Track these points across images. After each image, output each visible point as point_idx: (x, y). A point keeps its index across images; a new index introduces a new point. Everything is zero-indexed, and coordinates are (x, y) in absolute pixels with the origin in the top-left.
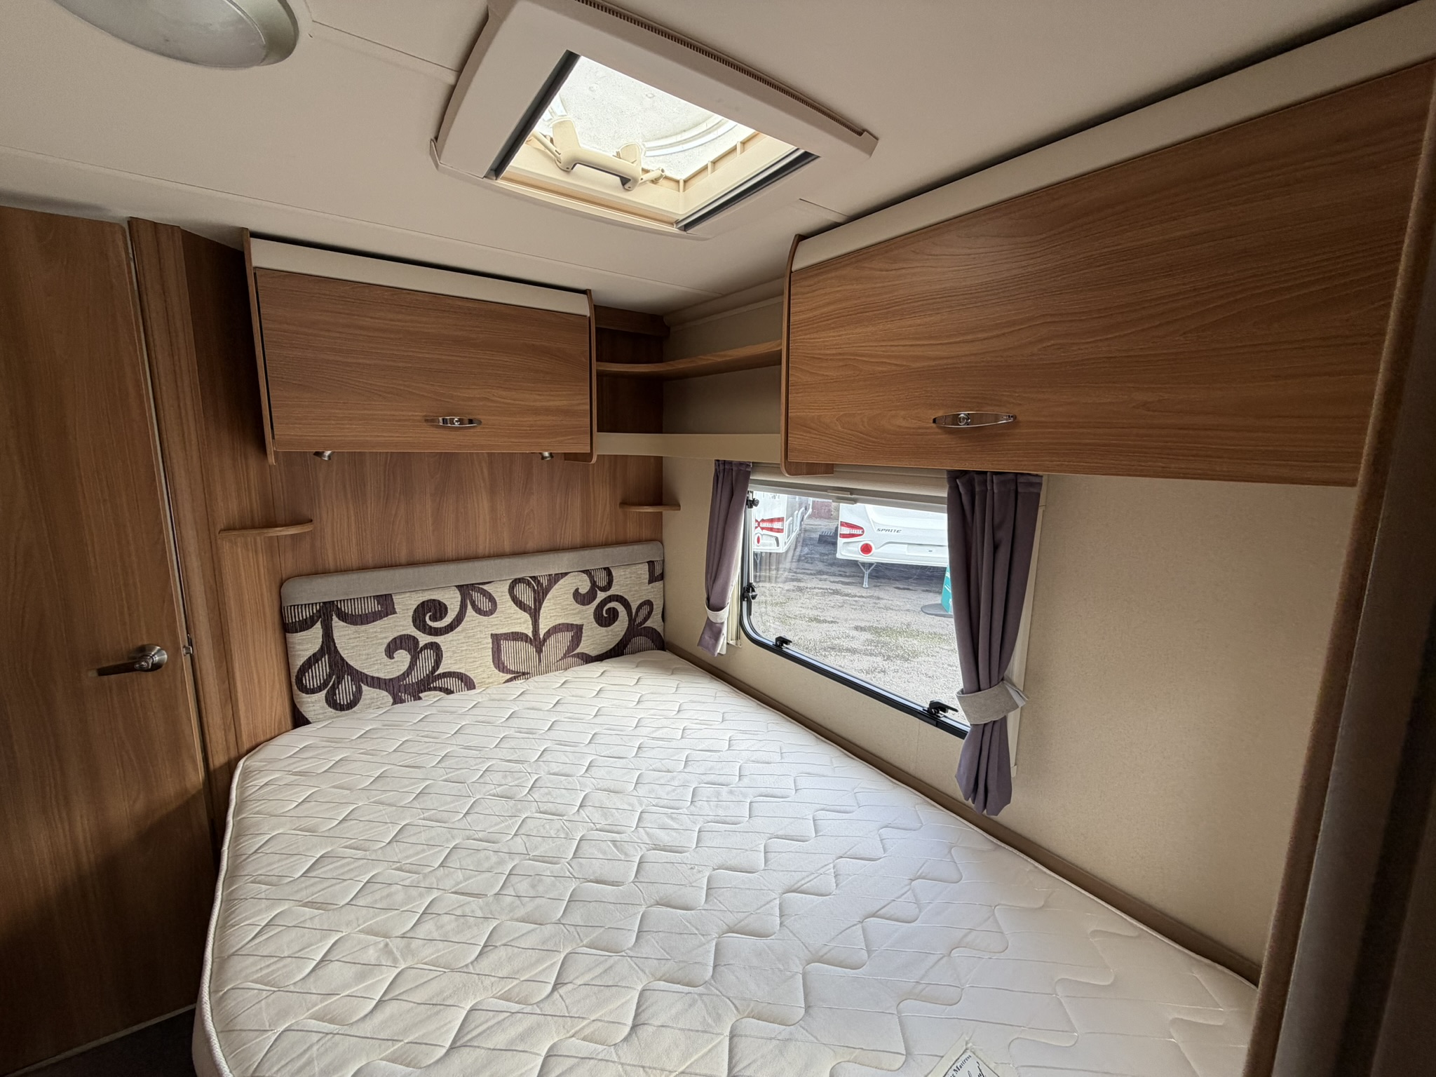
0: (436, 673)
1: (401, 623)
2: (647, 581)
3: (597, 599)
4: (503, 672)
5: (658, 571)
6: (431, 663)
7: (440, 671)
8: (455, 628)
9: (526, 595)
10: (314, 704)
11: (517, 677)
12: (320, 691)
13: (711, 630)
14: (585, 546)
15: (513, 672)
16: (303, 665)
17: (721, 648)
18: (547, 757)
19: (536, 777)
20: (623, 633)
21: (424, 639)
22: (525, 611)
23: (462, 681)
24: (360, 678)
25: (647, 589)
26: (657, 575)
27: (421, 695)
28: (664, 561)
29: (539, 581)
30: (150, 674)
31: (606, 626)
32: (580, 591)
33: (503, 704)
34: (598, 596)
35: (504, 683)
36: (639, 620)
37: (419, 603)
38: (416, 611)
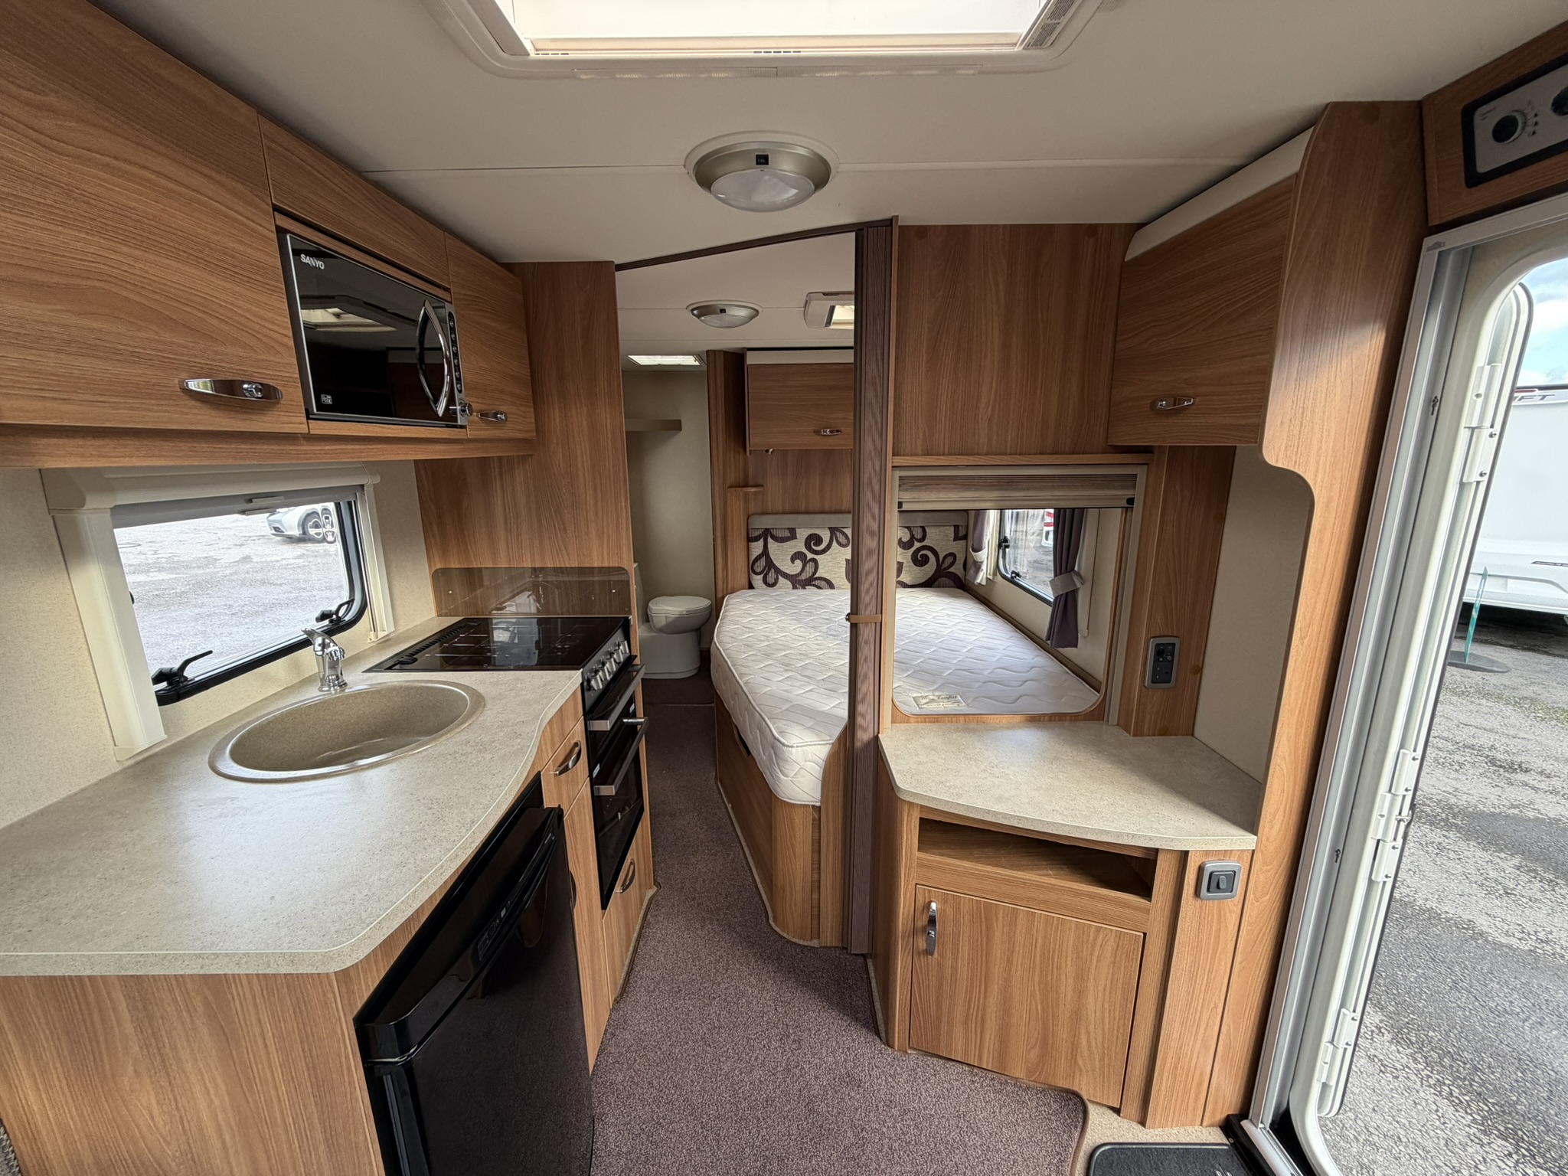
0: (815, 576)
1: (799, 545)
2: (952, 539)
3: (914, 547)
5: (962, 532)
6: (813, 570)
8: (826, 552)
10: (757, 580)
12: (761, 574)
13: (973, 564)
16: (754, 560)
20: (931, 574)
21: (810, 556)
23: (828, 584)
24: (778, 571)
25: (952, 545)
26: (961, 535)
27: (806, 587)
28: (967, 526)
31: (920, 566)
32: (903, 539)
34: (915, 544)
36: (944, 566)
37: (809, 534)
38: (807, 539)
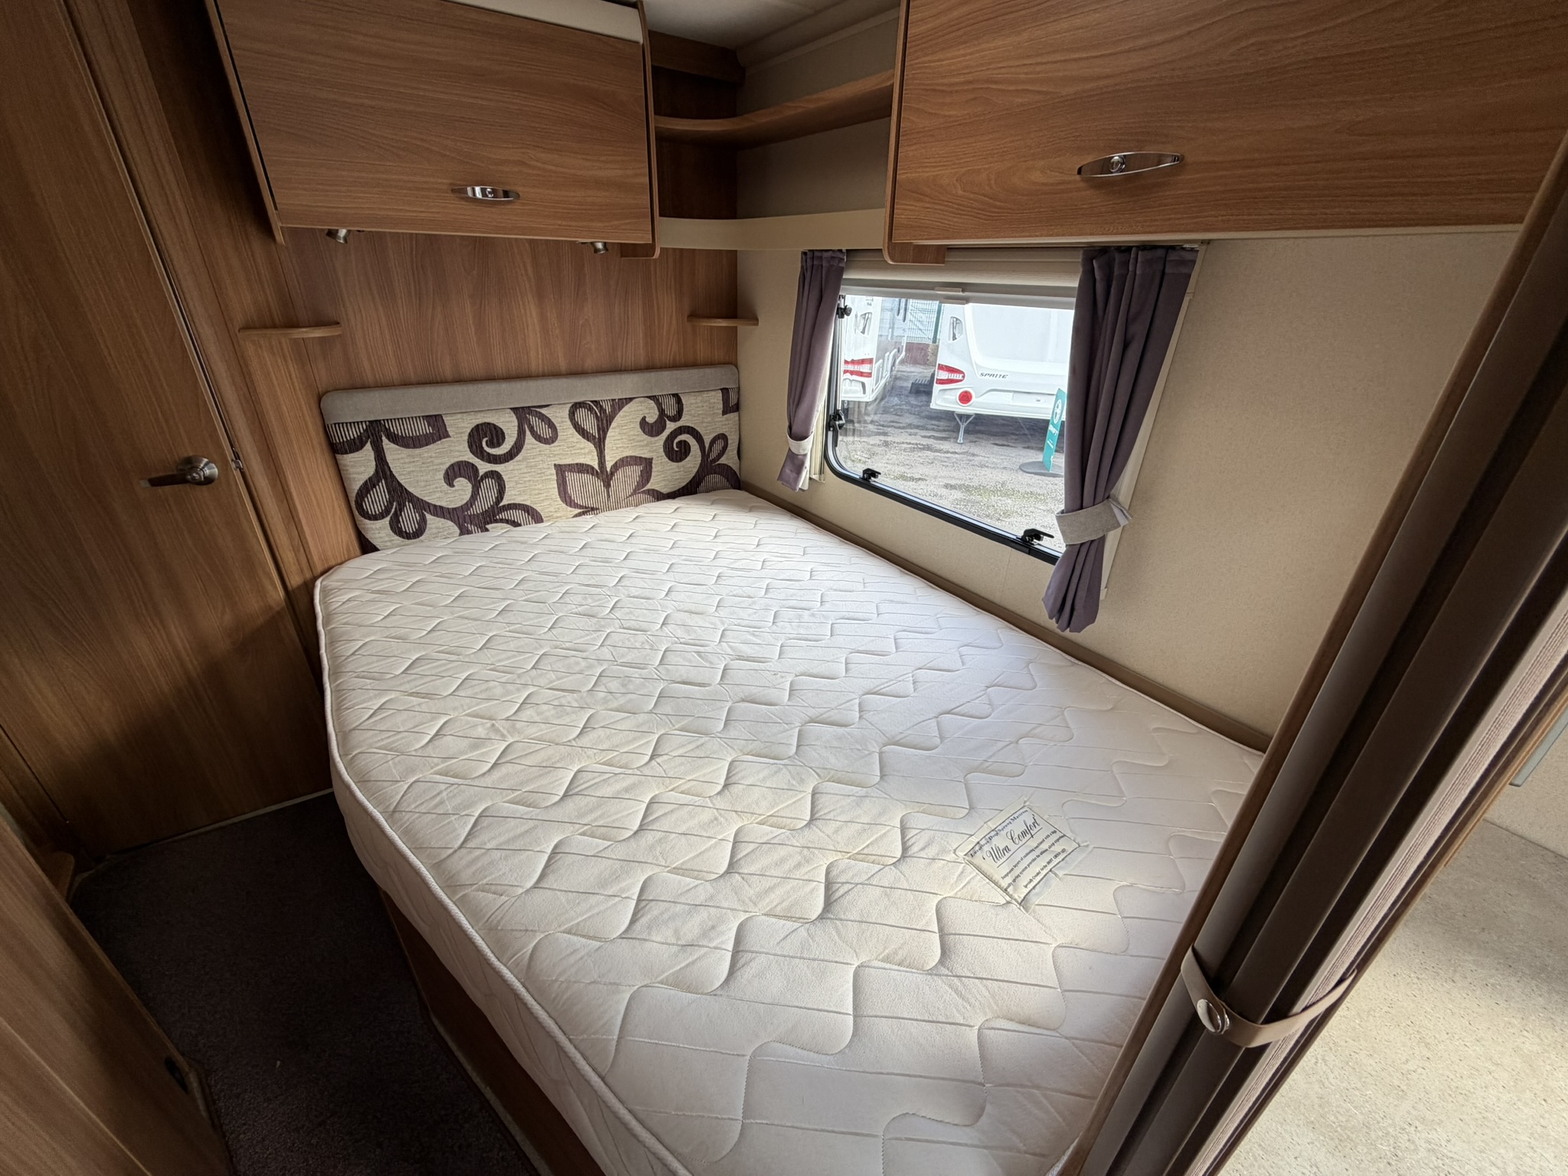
0: (501, 504)
1: (457, 449)
2: (721, 412)
3: (666, 431)
4: (571, 506)
5: (733, 401)
6: (494, 494)
7: (504, 502)
8: (515, 456)
9: (590, 424)
10: (379, 531)
11: (587, 512)
12: (383, 517)
13: (793, 463)
14: (650, 367)
15: (581, 507)
16: (360, 489)
17: (803, 482)
18: (625, 582)
19: (616, 599)
20: (695, 470)
21: (483, 467)
22: (588, 440)
23: (528, 514)
24: (422, 506)
25: (721, 421)
26: (732, 405)
27: (487, 526)
28: (739, 388)
29: (601, 407)
30: (204, 487)
31: (677, 461)
32: (647, 420)
33: (575, 536)
34: (668, 426)
35: (574, 517)
36: (713, 456)
37: (473, 426)
38: (471, 435)
